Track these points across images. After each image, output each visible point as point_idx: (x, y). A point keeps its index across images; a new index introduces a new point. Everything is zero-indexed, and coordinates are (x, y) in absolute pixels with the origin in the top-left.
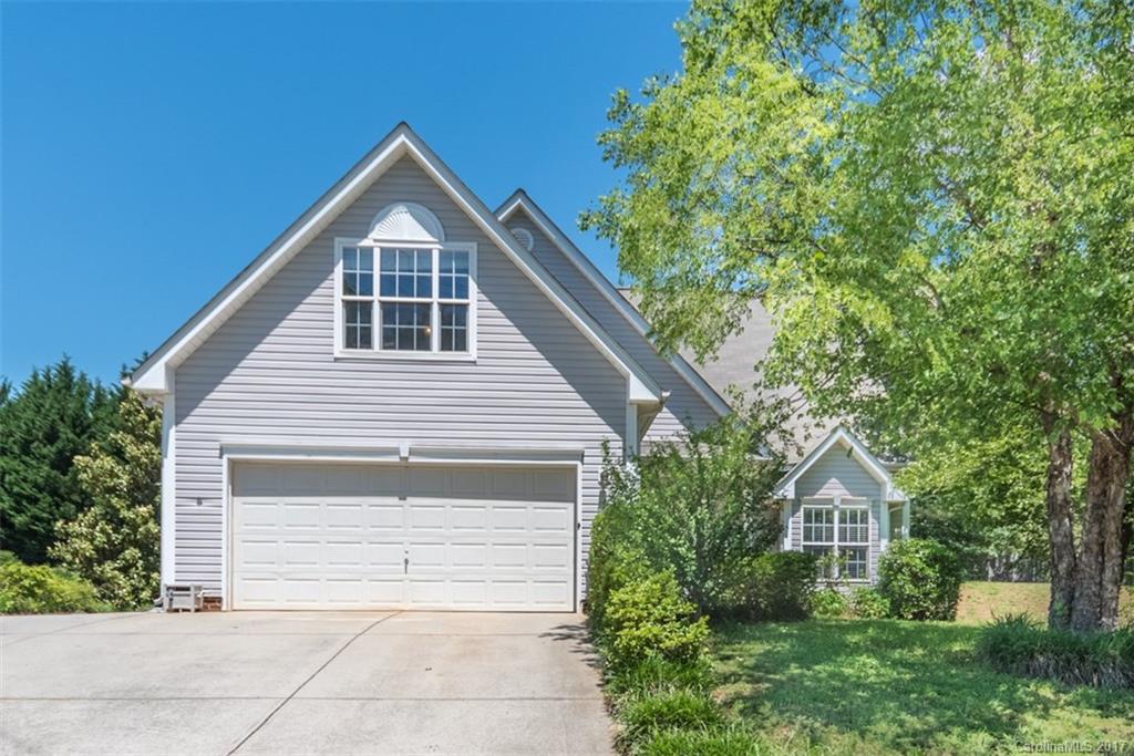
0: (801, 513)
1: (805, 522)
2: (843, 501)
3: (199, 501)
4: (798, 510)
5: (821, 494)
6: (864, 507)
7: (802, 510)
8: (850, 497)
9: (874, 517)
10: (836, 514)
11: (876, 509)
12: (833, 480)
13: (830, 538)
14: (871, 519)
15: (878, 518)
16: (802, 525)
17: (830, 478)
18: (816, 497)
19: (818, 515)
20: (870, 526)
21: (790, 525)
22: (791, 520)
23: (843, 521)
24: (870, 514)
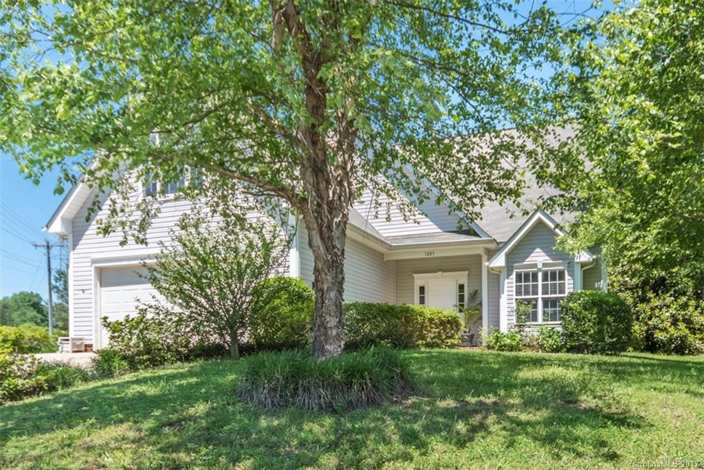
0: (514, 276)
1: (517, 282)
2: (544, 265)
3: (83, 291)
4: (512, 274)
5: (529, 260)
6: (561, 268)
7: (514, 273)
8: (551, 261)
9: (569, 275)
10: (540, 275)
11: (571, 269)
12: (538, 250)
13: (536, 293)
14: (567, 276)
15: (572, 275)
16: (514, 285)
17: (535, 249)
18: (525, 263)
19: (527, 275)
20: (567, 282)
21: (506, 285)
22: (506, 281)
23: (545, 278)
24: (566, 272)
